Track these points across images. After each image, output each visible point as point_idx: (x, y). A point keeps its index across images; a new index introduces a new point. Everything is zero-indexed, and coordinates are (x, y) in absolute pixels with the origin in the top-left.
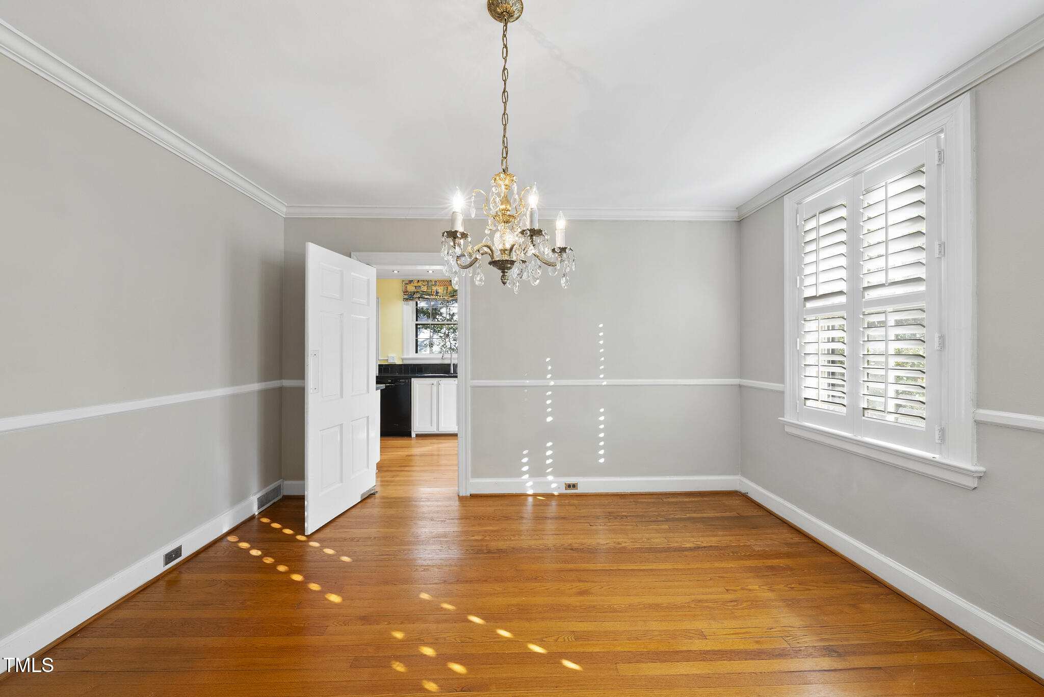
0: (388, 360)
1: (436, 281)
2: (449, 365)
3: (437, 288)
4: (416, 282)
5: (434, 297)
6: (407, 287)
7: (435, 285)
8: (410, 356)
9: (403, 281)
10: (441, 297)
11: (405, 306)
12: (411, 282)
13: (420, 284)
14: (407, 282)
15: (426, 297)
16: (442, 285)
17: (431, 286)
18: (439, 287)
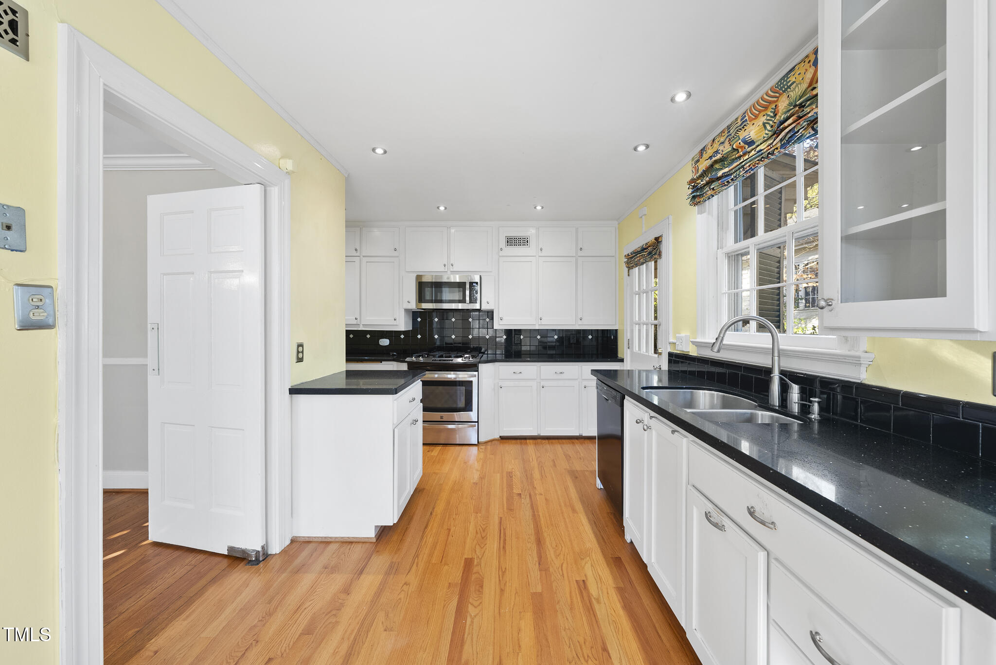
3: (749, 128)
11: (699, 218)
12: (703, 151)
16: (760, 111)
17: (736, 133)
18: (754, 124)
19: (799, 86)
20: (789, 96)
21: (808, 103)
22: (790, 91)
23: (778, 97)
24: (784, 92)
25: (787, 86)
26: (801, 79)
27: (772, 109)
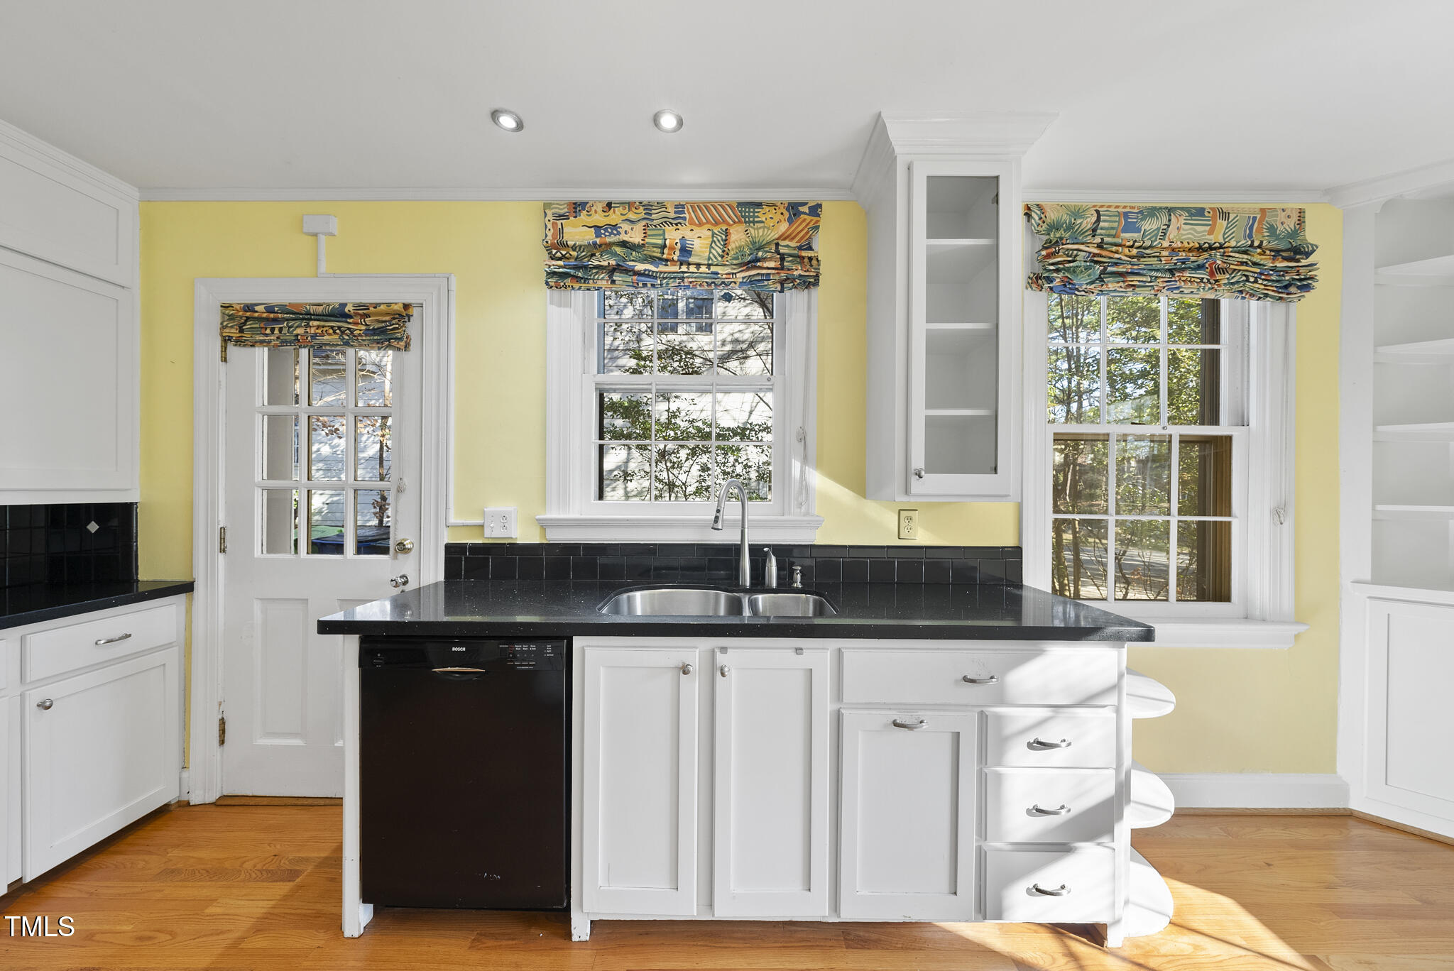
0: (482, 526)
1: (680, 208)
2: (735, 550)
3: (685, 231)
4: (599, 207)
5: (676, 268)
6: (561, 231)
7: (677, 221)
8: (573, 514)
9: (547, 206)
10: (703, 269)
11: (554, 310)
12: (578, 207)
13: (614, 217)
14: (564, 210)
15: (640, 267)
16: (708, 222)
17: (662, 223)
18: (692, 230)
19: (766, 230)
20: (747, 230)
21: (791, 259)
22: (752, 227)
23: (735, 222)
24: (746, 222)
25: (754, 219)
26: (772, 225)
27: (721, 229)
